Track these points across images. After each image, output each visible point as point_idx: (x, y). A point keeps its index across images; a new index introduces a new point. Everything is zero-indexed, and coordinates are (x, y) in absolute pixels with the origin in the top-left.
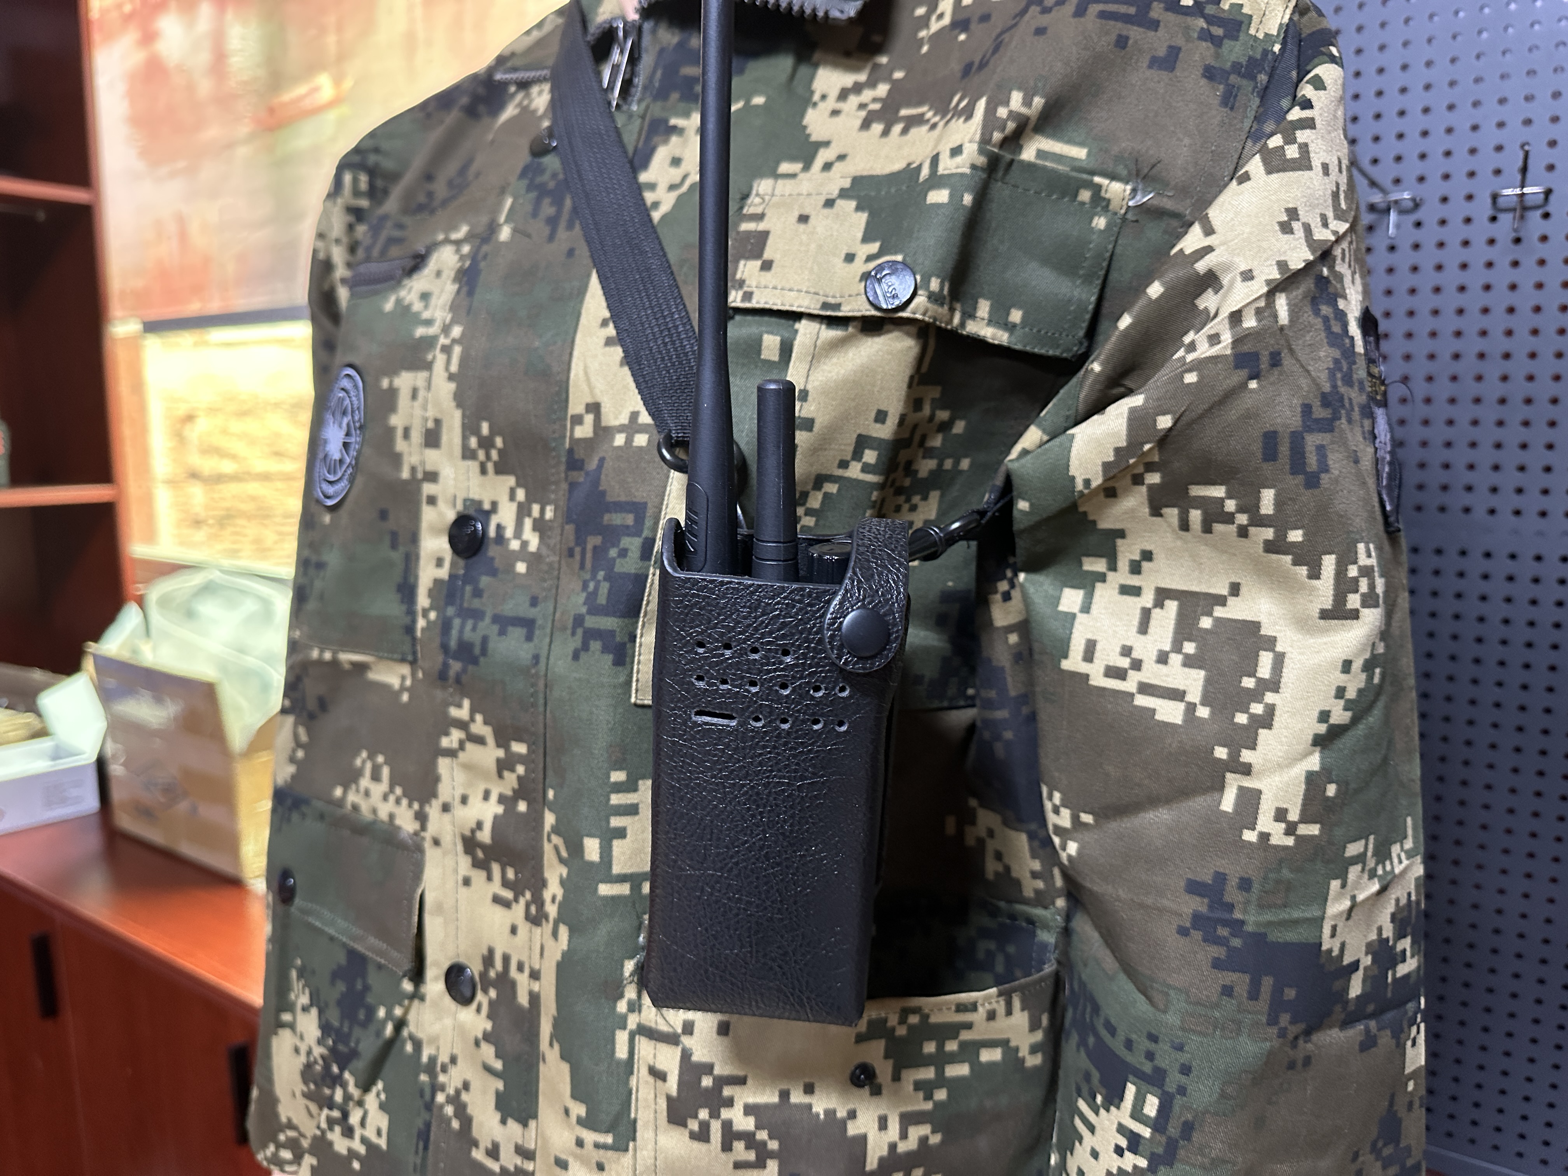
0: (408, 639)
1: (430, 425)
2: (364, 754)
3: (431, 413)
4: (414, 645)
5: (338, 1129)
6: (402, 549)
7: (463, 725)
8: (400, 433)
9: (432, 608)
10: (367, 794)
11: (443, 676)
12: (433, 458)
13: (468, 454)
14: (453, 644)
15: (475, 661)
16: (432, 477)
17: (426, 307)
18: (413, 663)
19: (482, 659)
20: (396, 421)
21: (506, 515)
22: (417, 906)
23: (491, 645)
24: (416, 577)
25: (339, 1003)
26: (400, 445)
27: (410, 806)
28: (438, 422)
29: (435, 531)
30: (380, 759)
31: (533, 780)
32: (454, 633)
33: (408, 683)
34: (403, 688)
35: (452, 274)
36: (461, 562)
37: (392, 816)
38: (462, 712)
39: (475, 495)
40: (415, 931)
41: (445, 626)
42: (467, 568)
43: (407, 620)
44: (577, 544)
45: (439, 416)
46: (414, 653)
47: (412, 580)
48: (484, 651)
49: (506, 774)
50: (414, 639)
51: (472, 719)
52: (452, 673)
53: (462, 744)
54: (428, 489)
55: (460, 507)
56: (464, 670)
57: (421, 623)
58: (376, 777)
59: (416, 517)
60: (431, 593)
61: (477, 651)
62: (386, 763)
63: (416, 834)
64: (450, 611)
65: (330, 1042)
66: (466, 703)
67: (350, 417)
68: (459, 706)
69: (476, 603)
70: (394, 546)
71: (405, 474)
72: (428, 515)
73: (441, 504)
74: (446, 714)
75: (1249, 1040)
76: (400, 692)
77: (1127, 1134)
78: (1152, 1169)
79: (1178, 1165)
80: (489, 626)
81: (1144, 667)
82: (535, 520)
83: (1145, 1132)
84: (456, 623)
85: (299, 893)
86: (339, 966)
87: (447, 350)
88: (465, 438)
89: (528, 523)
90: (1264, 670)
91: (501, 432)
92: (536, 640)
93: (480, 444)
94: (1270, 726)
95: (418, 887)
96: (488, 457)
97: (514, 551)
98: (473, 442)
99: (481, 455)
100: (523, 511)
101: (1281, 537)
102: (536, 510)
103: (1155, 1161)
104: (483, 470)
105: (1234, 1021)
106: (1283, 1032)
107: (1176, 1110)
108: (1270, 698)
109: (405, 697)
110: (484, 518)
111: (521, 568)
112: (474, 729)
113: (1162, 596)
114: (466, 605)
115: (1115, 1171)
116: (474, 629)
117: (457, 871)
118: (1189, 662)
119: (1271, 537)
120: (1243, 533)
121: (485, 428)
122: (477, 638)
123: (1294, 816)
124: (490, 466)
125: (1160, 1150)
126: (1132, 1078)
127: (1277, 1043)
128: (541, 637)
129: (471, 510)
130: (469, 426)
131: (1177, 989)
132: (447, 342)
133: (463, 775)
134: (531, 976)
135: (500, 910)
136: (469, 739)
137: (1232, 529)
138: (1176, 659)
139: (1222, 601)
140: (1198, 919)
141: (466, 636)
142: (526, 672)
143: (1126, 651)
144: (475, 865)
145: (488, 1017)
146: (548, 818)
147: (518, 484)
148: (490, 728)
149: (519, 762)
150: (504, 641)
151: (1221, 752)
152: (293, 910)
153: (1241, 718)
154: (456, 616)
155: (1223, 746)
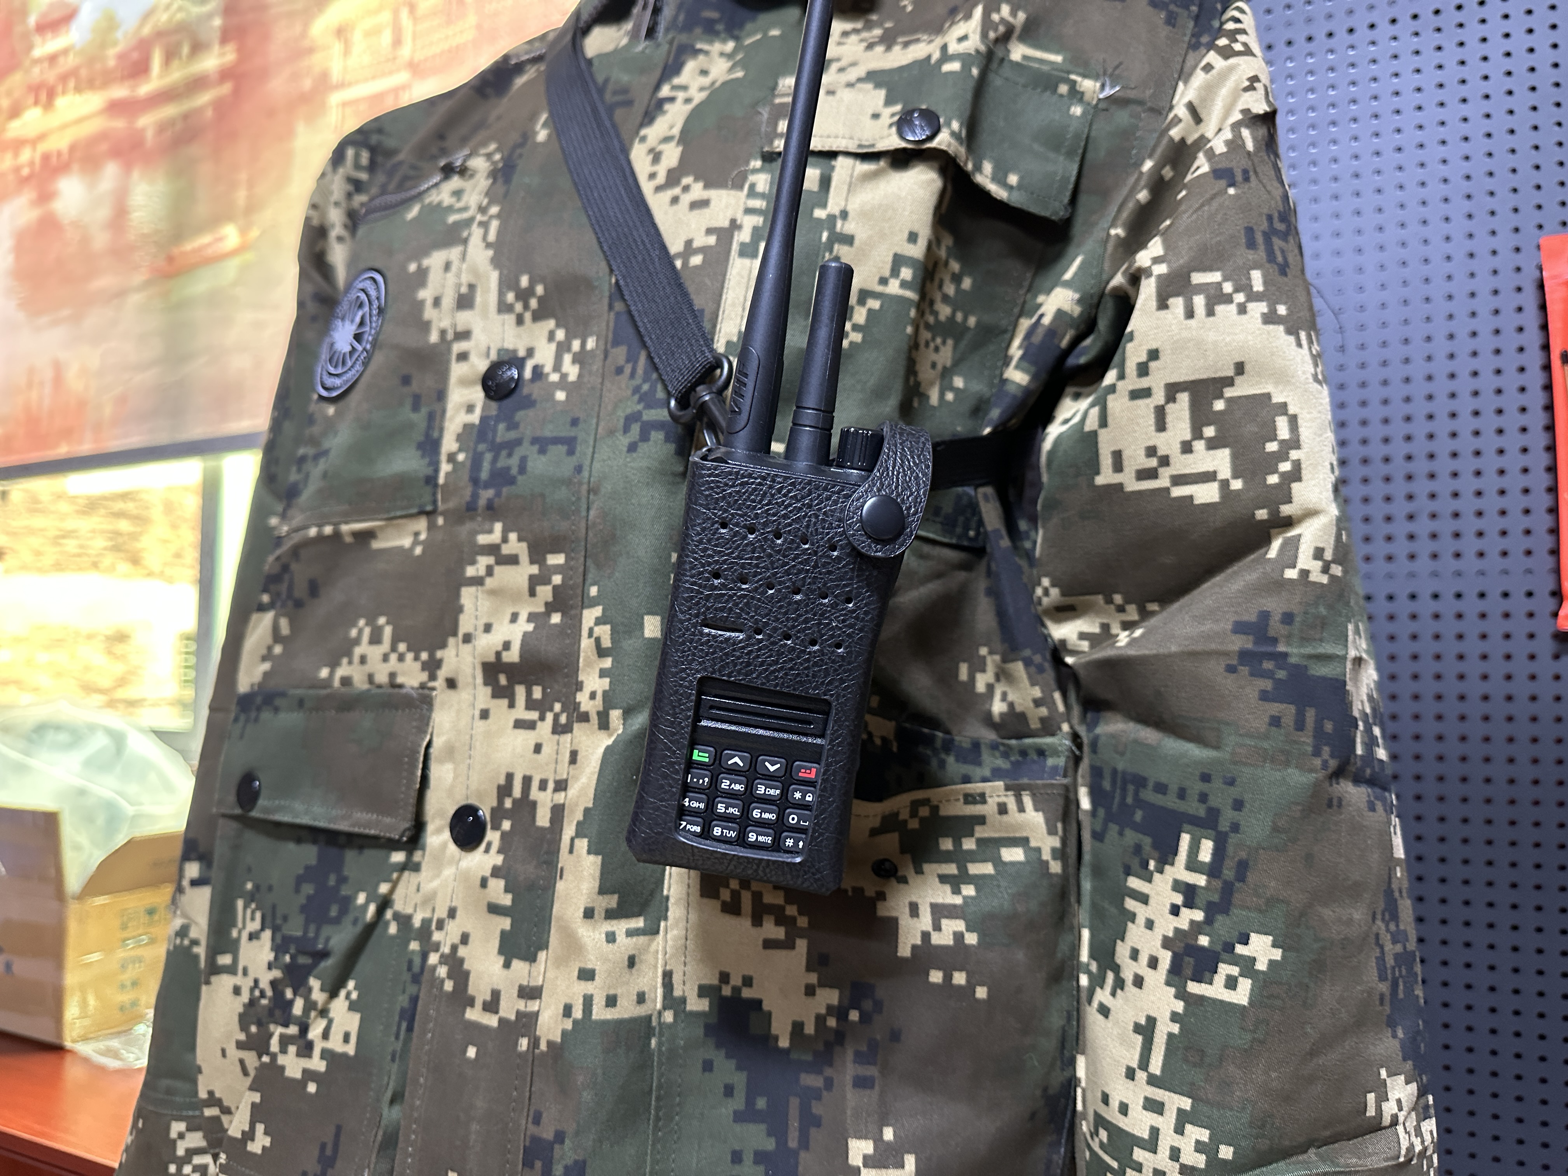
0: (428, 489)
1: (464, 290)
2: (362, 622)
3: (465, 279)
4: (434, 494)
5: (292, 1049)
6: (424, 411)
7: (493, 550)
8: (429, 303)
9: (460, 450)
10: (363, 660)
11: (471, 508)
12: (464, 319)
13: (504, 308)
14: (484, 475)
15: (511, 482)
16: (464, 335)
17: (459, 200)
18: (430, 514)
19: (519, 478)
20: (425, 294)
21: (545, 355)
22: (421, 759)
23: (530, 464)
24: (441, 430)
25: (303, 909)
26: (429, 313)
27: (417, 658)
28: (472, 287)
29: (465, 382)
30: (382, 620)
31: (572, 588)
32: (486, 466)
33: (423, 537)
34: (416, 543)
35: (485, 174)
36: (494, 405)
37: (392, 675)
38: (495, 536)
39: (509, 345)
40: (418, 786)
41: (476, 461)
42: (499, 408)
43: (429, 471)
44: (628, 361)
45: (473, 281)
46: (435, 502)
47: (436, 435)
48: (522, 470)
49: (540, 589)
50: (436, 485)
51: (505, 540)
52: (482, 502)
53: (490, 571)
54: (458, 347)
55: (494, 356)
56: (498, 494)
57: (445, 468)
58: (376, 639)
59: (443, 375)
60: (459, 438)
61: (514, 472)
62: (388, 623)
63: (423, 686)
64: (482, 447)
65: (287, 958)
66: (498, 527)
67: (366, 308)
68: (490, 531)
69: (512, 435)
70: (416, 408)
71: (434, 337)
72: (457, 370)
73: (474, 358)
74: (473, 543)
75: (1297, 772)
76: (412, 549)
77: (1183, 888)
78: (1209, 920)
79: (1235, 911)
80: (527, 449)
81: (1172, 461)
82: (575, 354)
83: (1201, 880)
84: (488, 456)
85: (264, 793)
86: (307, 868)
87: (485, 225)
88: (501, 294)
89: (567, 358)
90: (1283, 432)
91: (543, 280)
92: (577, 454)
93: (518, 298)
94: (1299, 479)
95: (423, 739)
96: (526, 307)
97: (553, 383)
98: (510, 297)
99: (519, 307)
100: (563, 348)
101: (1273, 311)
102: (576, 345)
103: (1211, 911)
104: (520, 321)
105: (1282, 751)
106: (1325, 764)
107: (1230, 850)
108: (1294, 454)
109: (418, 551)
110: (519, 363)
111: (561, 396)
112: (506, 550)
113: (1172, 390)
114: (498, 440)
115: (1171, 934)
116: (510, 455)
117: (474, 706)
118: (1212, 444)
119: (1266, 310)
120: (1242, 310)
121: (524, 281)
122: (514, 462)
123: (1328, 555)
124: (528, 316)
125: (1216, 898)
126: (1186, 826)
127: (1321, 775)
128: (584, 449)
129: (506, 358)
130: (507, 283)
131: (1227, 724)
132: (485, 219)
133: (487, 604)
134: (556, 790)
135: (523, 734)
136: (498, 563)
137: (1233, 308)
138: (1199, 446)
139: (1229, 382)
140: (1245, 656)
141: (500, 464)
142: (568, 482)
143: (1151, 451)
144: (495, 696)
145: (499, 852)
146: (590, 616)
147: (558, 325)
148: (524, 545)
149: (556, 573)
150: (544, 458)
151: (1262, 514)
152: (254, 814)
153: (1273, 479)
154: (490, 450)
155: (1262, 508)
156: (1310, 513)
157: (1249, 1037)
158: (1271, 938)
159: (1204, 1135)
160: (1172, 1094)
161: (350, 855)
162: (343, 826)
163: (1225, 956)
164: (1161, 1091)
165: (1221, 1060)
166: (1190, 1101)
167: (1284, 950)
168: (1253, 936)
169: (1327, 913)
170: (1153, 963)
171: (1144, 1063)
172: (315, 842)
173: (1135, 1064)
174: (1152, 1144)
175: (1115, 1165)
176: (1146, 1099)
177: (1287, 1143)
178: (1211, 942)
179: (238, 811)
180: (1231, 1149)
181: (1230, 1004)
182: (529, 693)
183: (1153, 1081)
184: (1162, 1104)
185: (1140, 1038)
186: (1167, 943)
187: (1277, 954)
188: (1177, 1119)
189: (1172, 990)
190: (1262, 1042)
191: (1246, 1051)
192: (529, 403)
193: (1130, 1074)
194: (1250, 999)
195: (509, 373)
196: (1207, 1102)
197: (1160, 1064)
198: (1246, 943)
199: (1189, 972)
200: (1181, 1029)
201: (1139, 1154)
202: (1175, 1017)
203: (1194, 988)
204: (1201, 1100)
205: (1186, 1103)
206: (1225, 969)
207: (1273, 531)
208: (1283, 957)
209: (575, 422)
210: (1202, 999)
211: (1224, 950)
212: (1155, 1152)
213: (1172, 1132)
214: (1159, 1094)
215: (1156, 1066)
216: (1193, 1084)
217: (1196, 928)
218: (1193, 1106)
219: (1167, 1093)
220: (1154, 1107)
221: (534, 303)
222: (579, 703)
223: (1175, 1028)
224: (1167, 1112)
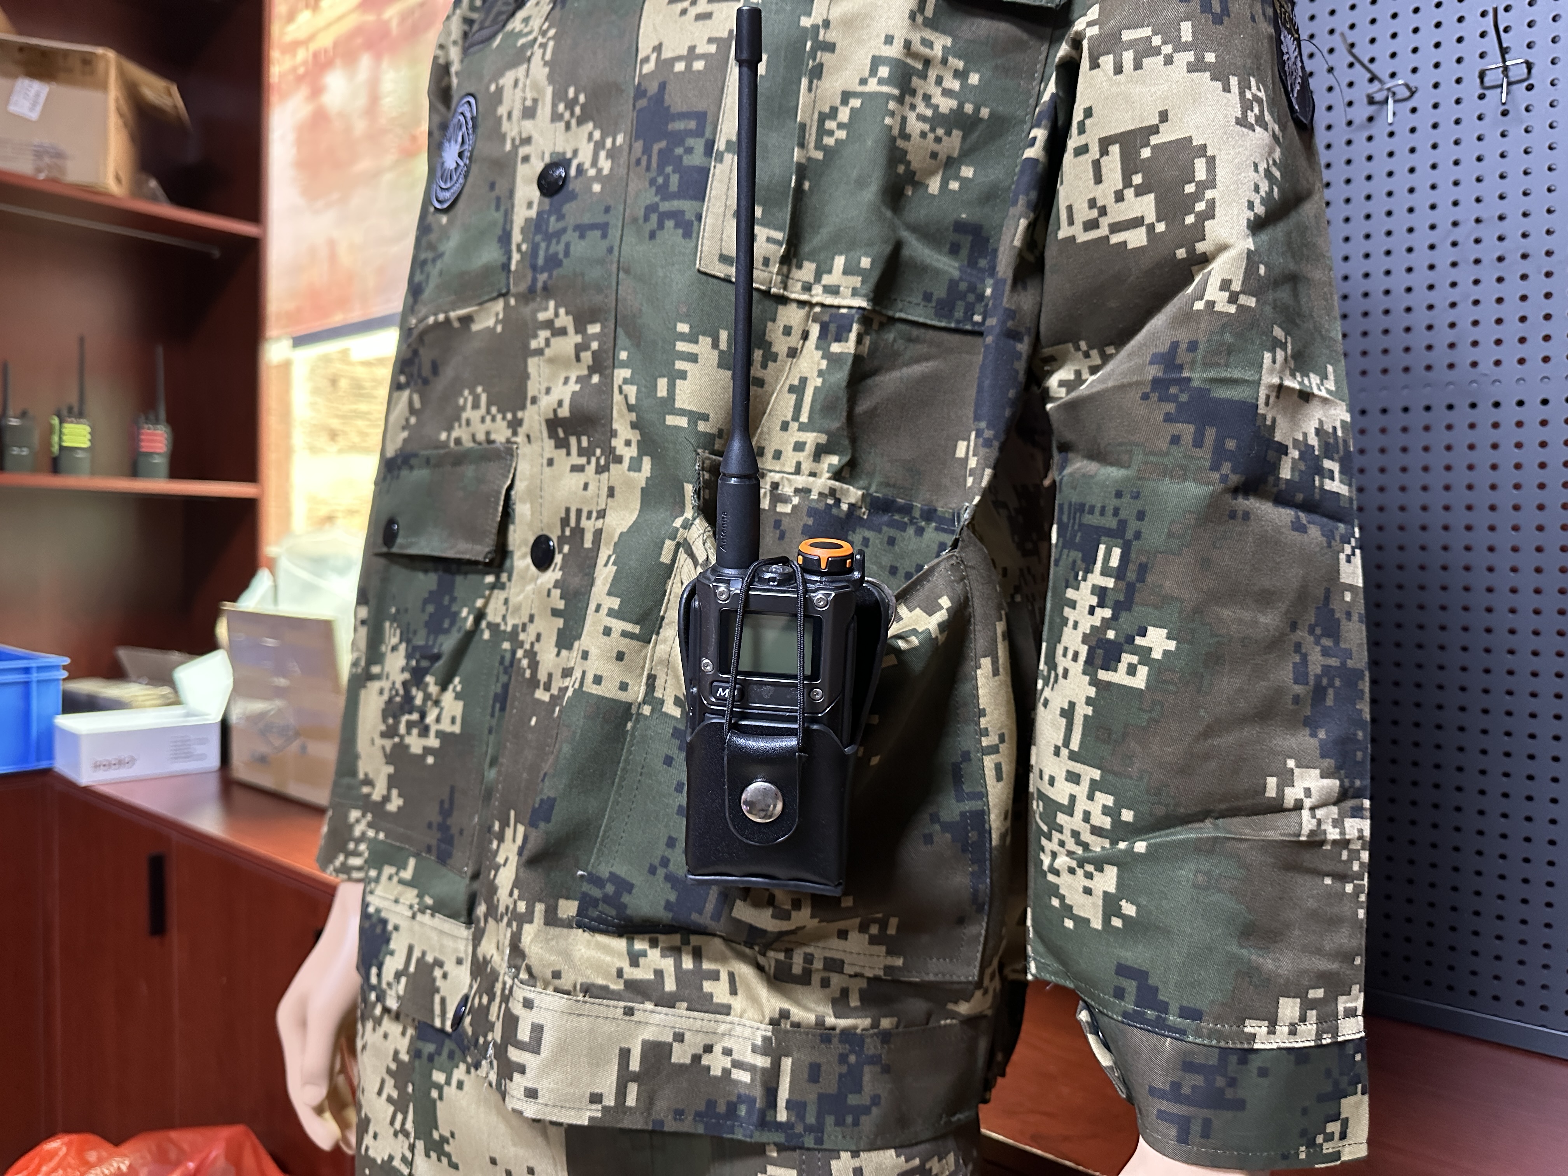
0: (504, 275)
1: (529, 103)
2: (466, 392)
3: (529, 93)
4: (508, 279)
5: (415, 731)
6: (501, 210)
7: (549, 324)
8: (504, 117)
9: (523, 241)
10: (468, 423)
11: (532, 290)
12: (528, 127)
13: (556, 117)
14: (540, 261)
15: (559, 264)
16: (527, 141)
17: (527, 25)
18: (506, 295)
19: (565, 261)
20: (502, 110)
21: (586, 154)
22: (503, 499)
23: (572, 249)
24: (512, 223)
25: (427, 624)
26: (504, 126)
27: (504, 418)
28: (535, 101)
29: (527, 182)
30: (480, 389)
31: (606, 351)
32: (542, 253)
33: (502, 315)
34: (497, 323)
36: (546, 201)
37: (488, 434)
38: (548, 313)
39: (560, 149)
40: (499, 519)
41: (534, 250)
42: (551, 203)
43: (505, 260)
44: (643, 153)
45: (535, 96)
46: (508, 285)
47: (508, 227)
48: (567, 253)
49: (583, 355)
50: (509, 272)
51: (557, 315)
52: (540, 285)
53: (547, 341)
54: (523, 151)
55: (547, 160)
56: (550, 276)
57: (516, 257)
58: (476, 405)
59: (512, 177)
60: (523, 231)
61: (561, 256)
62: (484, 391)
63: (508, 441)
64: (538, 238)
65: (414, 663)
66: (552, 304)
67: (464, 129)
68: (547, 309)
69: (560, 225)
70: (497, 208)
71: (508, 147)
72: (522, 171)
73: (533, 160)
74: (535, 319)
75: (1193, 484)
76: (495, 328)
77: (1097, 591)
78: (1115, 617)
79: (1136, 608)
80: (571, 236)
81: (1108, 210)
82: (608, 151)
83: (1110, 583)
84: (543, 245)
85: (401, 533)
86: (431, 592)
87: (543, 46)
88: (554, 106)
89: (603, 154)
90: (1201, 174)
91: (584, 90)
92: (609, 237)
93: (566, 108)
94: (1213, 217)
95: (505, 483)
96: (572, 114)
97: (591, 177)
98: (561, 107)
99: (567, 115)
100: (599, 145)
101: (1200, 59)
102: (609, 142)
103: (1118, 608)
104: (568, 127)
105: (1181, 466)
106: (1224, 479)
107: (1133, 555)
108: (1209, 194)
109: (499, 329)
110: (565, 163)
111: (597, 188)
112: (558, 324)
113: (1105, 144)
114: (551, 230)
115: (1088, 632)
116: (558, 243)
117: (542, 456)
118: (1140, 192)
119: (1192, 59)
120: (1169, 60)
121: (571, 92)
122: (561, 248)
123: (1236, 286)
124: (574, 122)
125: (1121, 598)
126: (1103, 539)
127: (1220, 487)
128: (614, 233)
129: (556, 160)
130: (559, 96)
131: (1137, 445)
132: (544, 40)
133: (547, 371)
134: (597, 518)
135: (576, 475)
136: (553, 335)
137: (1160, 59)
138: (1129, 193)
139: (1154, 130)
140: (1156, 383)
141: (551, 251)
142: (602, 262)
143: (1092, 203)
144: (557, 447)
145: (560, 569)
146: (621, 374)
147: (595, 127)
148: (570, 318)
149: (594, 340)
150: (583, 243)
151: (1181, 253)
152: (395, 550)
153: (1190, 219)
154: (543, 240)
155: (1181, 247)
156: (1223, 248)
157: (1146, 716)
158: (1166, 631)
159: (1109, 800)
160: (1086, 767)
161: (459, 579)
162: (450, 554)
163: (1126, 647)
164: (1079, 765)
165: (1124, 735)
166: (1099, 772)
167: (1178, 643)
168: (1151, 630)
169: (1226, 613)
170: (1075, 657)
171: (1067, 742)
172: (436, 570)
173: (1060, 744)
174: (1069, 811)
175: (1045, 828)
176: (1068, 772)
177: (1182, 810)
178: (1116, 635)
179: (384, 550)
180: (1132, 813)
181: (1131, 688)
182: (579, 442)
183: (1073, 756)
184: (1079, 776)
185: (1064, 721)
186: (1085, 639)
187: (1172, 645)
188: (1090, 788)
189: (1087, 678)
190: (1157, 721)
191: (1144, 728)
192: (573, 196)
193: (1057, 752)
194: (1147, 683)
195: (558, 173)
196: (1115, 774)
197: (1078, 742)
198: (1144, 636)
199: (1098, 661)
200: (1093, 711)
201: (1061, 818)
202: (1089, 701)
203: (1103, 675)
204: (1109, 771)
205: (1096, 774)
206: (1128, 658)
207: (1194, 269)
208: (1177, 648)
209: (607, 210)
210: (1109, 684)
211: (1127, 642)
212: (1072, 816)
213: (1085, 798)
214: (1077, 767)
215: (1075, 745)
216: (1103, 758)
217: (1107, 624)
218: (1102, 776)
219: (1083, 766)
220: (1074, 778)
221: (578, 110)
222: (615, 448)
223: (1089, 711)
224: (1082, 783)
